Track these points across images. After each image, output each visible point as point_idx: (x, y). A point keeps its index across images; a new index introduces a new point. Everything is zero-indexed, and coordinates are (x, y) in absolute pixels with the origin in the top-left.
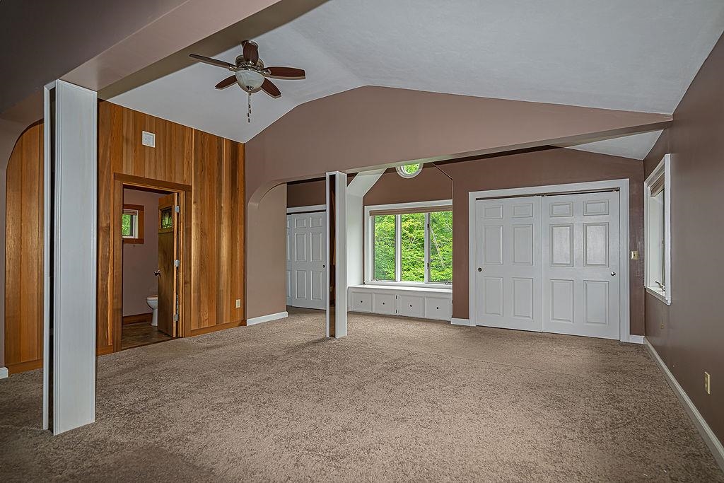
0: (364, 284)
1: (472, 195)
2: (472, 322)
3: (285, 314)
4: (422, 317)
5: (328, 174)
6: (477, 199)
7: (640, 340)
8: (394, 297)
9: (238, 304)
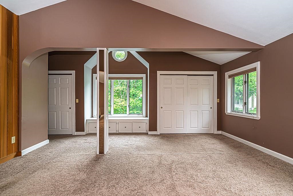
0: (92, 117)
1: (159, 73)
2: (158, 132)
3: (47, 142)
4: (132, 132)
5: (98, 49)
6: (160, 75)
7: (220, 132)
8: (115, 124)
9: (13, 140)
